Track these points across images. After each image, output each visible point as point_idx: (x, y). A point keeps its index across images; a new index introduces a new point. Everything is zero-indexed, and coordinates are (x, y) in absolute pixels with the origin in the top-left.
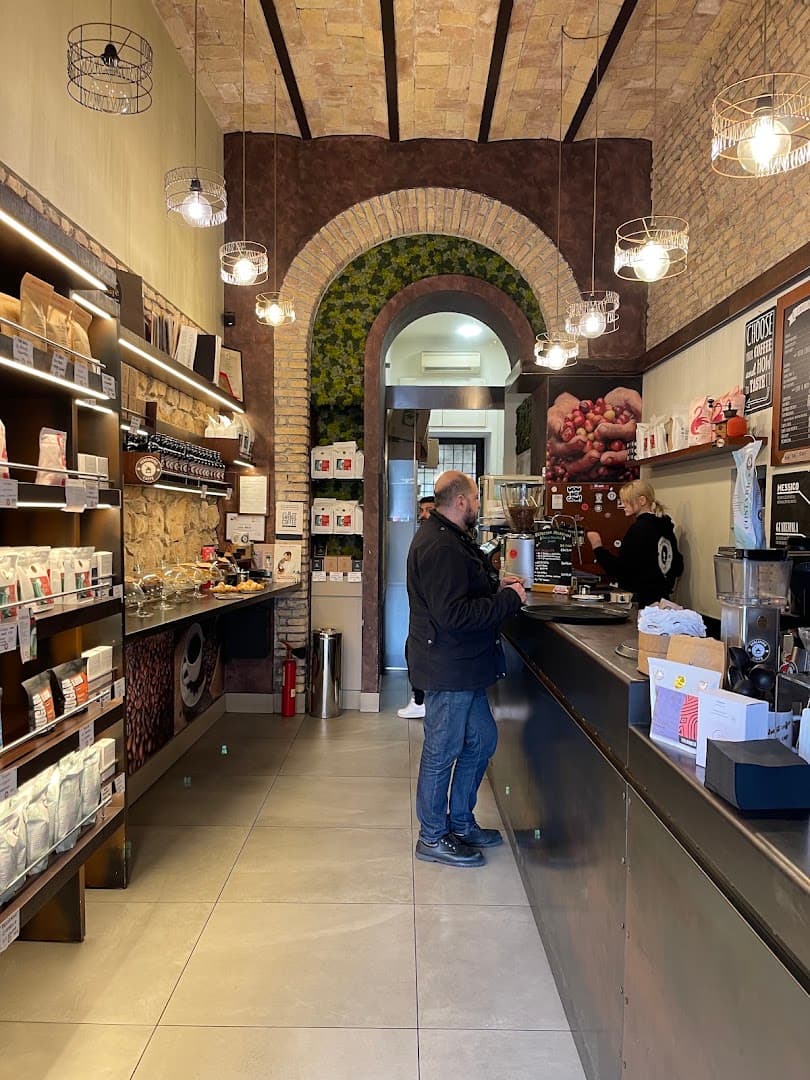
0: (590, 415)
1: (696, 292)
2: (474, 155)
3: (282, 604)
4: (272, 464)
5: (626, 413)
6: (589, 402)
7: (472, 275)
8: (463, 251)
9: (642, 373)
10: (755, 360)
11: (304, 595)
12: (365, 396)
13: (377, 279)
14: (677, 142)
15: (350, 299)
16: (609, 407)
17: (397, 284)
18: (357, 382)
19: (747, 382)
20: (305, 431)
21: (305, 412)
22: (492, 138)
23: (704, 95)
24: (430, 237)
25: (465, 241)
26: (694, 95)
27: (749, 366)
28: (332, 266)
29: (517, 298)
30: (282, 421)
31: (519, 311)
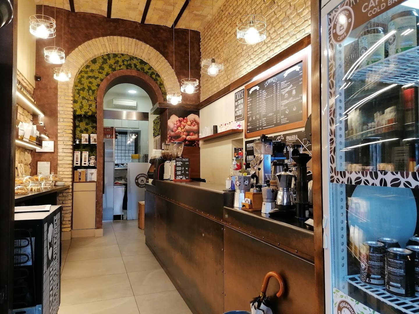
0: (183, 123)
1: (217, 83)
2: (139, 28)
3: (61, 195)
4: (57, 137)
5: (194, 123)
6: (182, 118)
7: (139, 70)
8: (135, 61)
9: (199, 109)
10: (238, 105)
11: (71, 191)
12: (97, 112)
13: (102, 68)
14: (209, 34)
15: (90, 74)
16: (189, 121)
17: (110, 70)
18: (94, 106)
19: (236, 112)
20: (72, 125)
21: (72, 117)
22: (146, 22)
23: (218, 19)
24: (122, 55)
25: (136, 58)
26: (215, 19)
27: (236, 107)
28: (84, 61)
29: (156, 80)
30: (61, 120)
31: (157, 85)
